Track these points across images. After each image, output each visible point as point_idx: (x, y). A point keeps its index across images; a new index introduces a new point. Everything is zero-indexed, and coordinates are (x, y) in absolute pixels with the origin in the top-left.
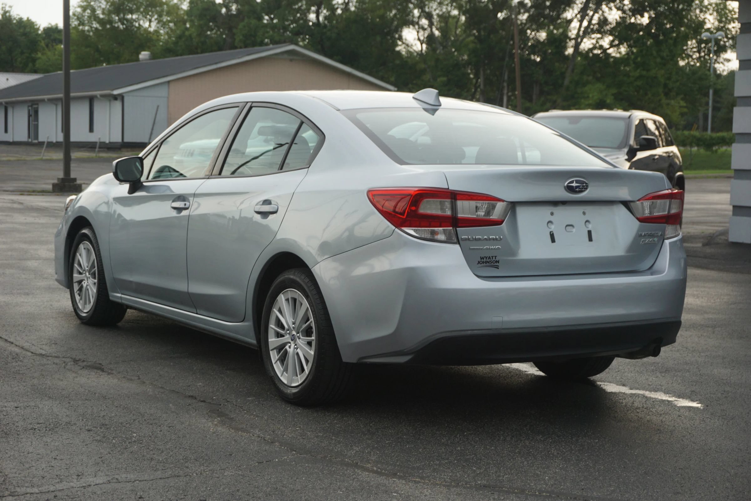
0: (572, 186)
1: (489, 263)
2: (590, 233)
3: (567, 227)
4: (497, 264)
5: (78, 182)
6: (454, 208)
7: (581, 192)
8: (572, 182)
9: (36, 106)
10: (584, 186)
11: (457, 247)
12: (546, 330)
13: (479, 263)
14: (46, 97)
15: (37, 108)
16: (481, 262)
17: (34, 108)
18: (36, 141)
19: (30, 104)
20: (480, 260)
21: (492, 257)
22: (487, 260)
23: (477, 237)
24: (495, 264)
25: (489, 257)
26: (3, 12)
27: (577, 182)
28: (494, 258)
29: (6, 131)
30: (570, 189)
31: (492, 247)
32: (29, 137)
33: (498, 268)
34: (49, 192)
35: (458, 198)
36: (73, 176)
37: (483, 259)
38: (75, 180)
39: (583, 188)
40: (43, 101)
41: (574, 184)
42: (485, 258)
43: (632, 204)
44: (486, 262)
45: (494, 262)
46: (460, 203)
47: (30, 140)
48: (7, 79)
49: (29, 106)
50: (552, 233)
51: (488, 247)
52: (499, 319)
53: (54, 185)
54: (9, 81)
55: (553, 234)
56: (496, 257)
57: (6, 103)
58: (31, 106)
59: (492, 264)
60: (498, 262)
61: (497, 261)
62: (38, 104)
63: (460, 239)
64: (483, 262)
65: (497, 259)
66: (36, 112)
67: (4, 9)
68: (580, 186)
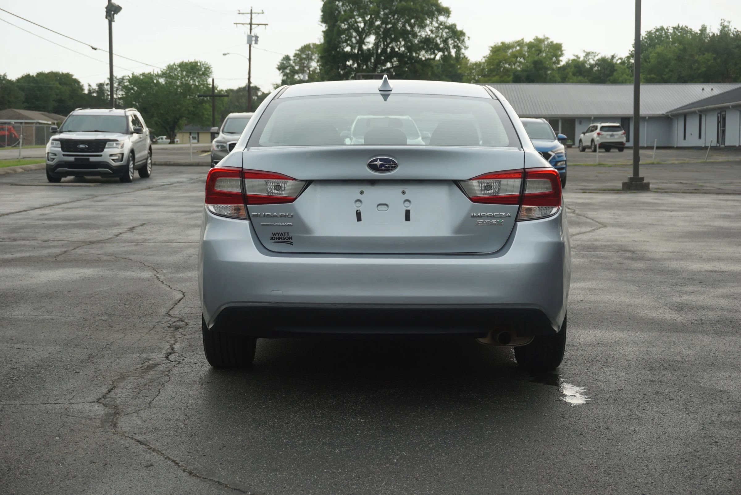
0: (376, 165)
1: (282, 239)
2: (408, 213)
3: (380, 207)
4: (291, 240)
5: (645, 181)
6: (243, 186)
7: (387, 170)
8: (376, 160)
9: (723, 113)
10: (391, 164)
11: (247, 222)
12: (333, 307)
13: (272, 238)
14: (730, 104)
15: (725, 114)
16: (274, 238)
17: (723, 115)
18: (723, 146)
19: (719, 112)
20: (272, 236)
21: (285, 233)
22: (280, 236)
23: (266, 214)
24: (288, 240)
25: (282, 233)
26: (721, 27)
27: (381, 160)
28: (286, 234)
29: (700, 137)
30: (373, 167)
31: (283, 224)
32: (718, 142)
33: (292, 245)
34: (618, 190)
35: (246, 177)
36: (641, 175)
37: (276, 235)
38: (642, 179)
39: (390, 166)
40: (727, 108)
41: (378, 163)
42: (277, 234)
43: (461, 183)
44: (279, 238)
45: (287, 238)
46: (247, 181)
47: (718, 145)
48: (712, 89)
49: (718, 114)
50: (358, 212)
51: (279, 224)
52: (279, 293)
53: (624, 184)
54: (713, 91)
55: (360, 212)
56: (288, 233)
57: (701, 111)
58: (720, 113)
59: (285, 240)
60: (292, 239)
61: (290, 237)
62: (725, 111)
63: (251, 216)
64: (276, 238)
65: (290, 235)
66: (724, 119)
67: (723, 24)
68: (386, 164)
